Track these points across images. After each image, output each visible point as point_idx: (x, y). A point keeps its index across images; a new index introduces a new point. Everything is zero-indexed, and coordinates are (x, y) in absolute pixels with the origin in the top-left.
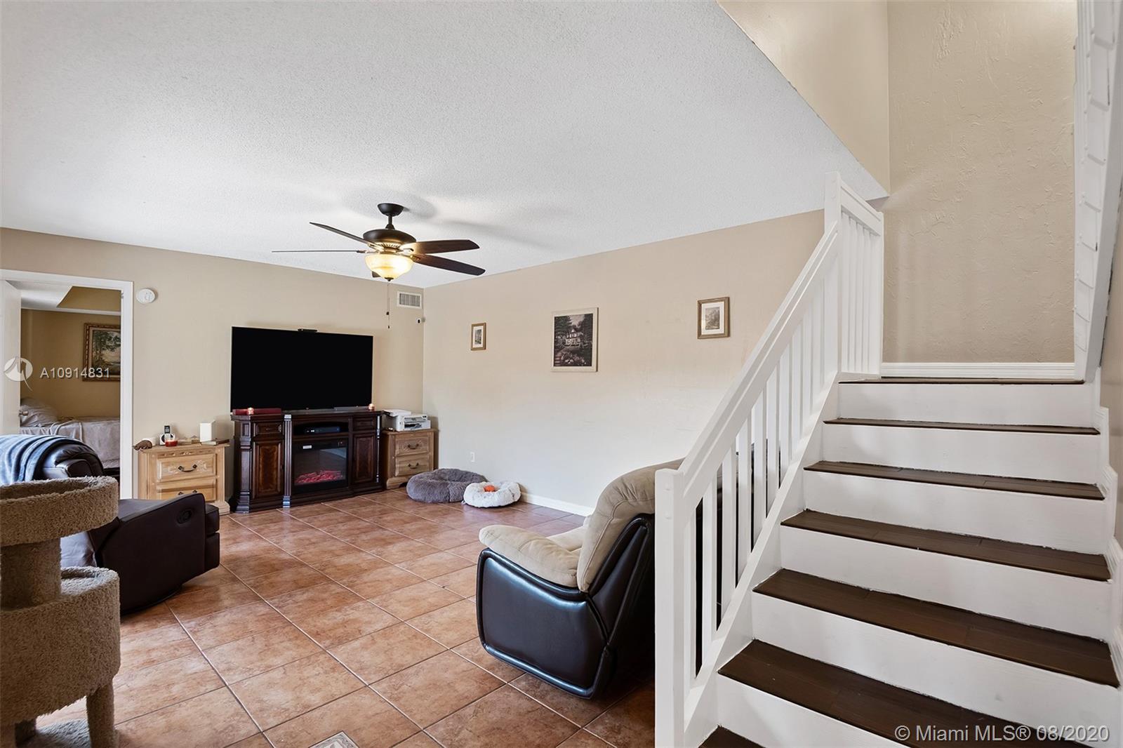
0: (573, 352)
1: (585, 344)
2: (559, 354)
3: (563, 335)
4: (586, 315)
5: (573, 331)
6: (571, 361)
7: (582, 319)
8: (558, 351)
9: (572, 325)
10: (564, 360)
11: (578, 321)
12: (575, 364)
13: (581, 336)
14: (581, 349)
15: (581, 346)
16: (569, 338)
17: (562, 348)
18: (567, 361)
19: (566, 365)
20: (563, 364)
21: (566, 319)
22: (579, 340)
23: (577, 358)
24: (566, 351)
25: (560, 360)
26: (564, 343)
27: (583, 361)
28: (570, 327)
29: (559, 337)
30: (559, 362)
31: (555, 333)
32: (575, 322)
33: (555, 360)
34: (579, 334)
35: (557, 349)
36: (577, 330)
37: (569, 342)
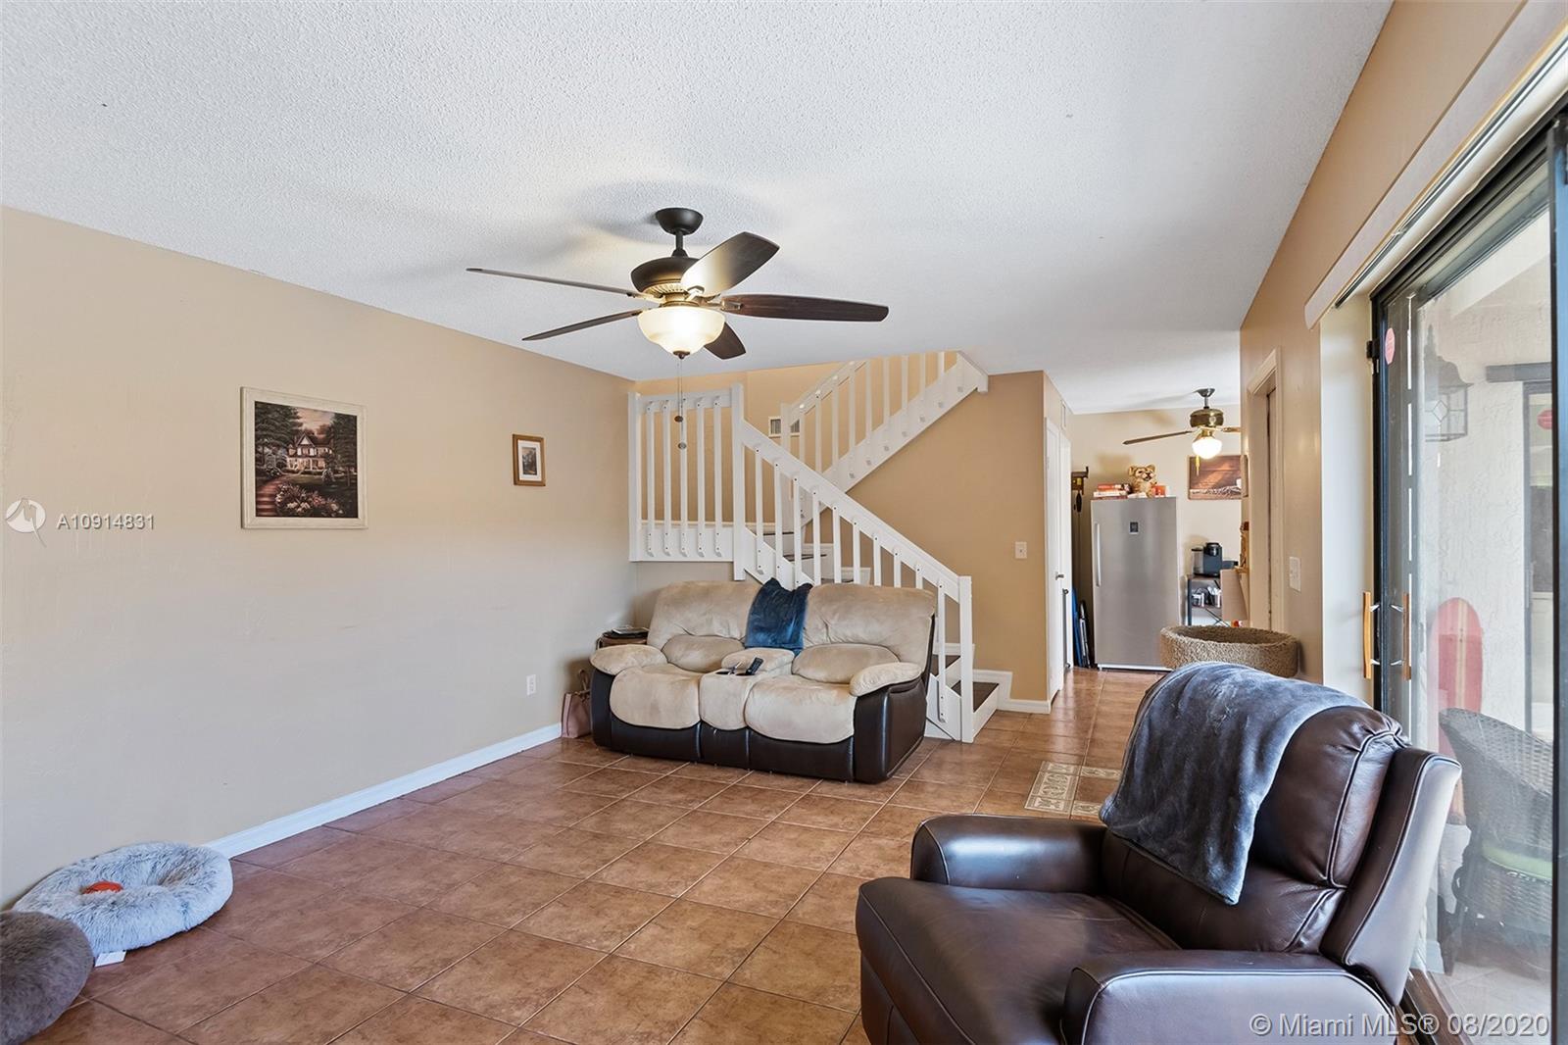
0: (309, 487)
1: (336, 472)
2: (269, 489)
3: (279, 446)
4: (338, 416)
5: (305, 442)
6: (304, 505)
7: (329, 422)
8: (265, 482)
9: (303, 428)
10: (284, 503)
11: (321, 423)
12: (315, 512)
13: (325, 456)
14: (328, 480)
15: (328, 476)
16: (295, 455)
17: (275, 477)
18: (291, 505)
19: (292, 513)
20: (281, 511)
21: (287, 412)
22: (322, 463)
23: (318, 500)
24: (288, 483)
25: (273, 503)
26: (282, 465)
27: (335, 507)
28: (297, 431)
29: (267, 450)
30: (273, 507)
31: (257, 438)
32: (311, 424)
33: (257, 503)
34: (321, 450)
35: (263, 477)
36: (315, 442)
37: (298, 464)
